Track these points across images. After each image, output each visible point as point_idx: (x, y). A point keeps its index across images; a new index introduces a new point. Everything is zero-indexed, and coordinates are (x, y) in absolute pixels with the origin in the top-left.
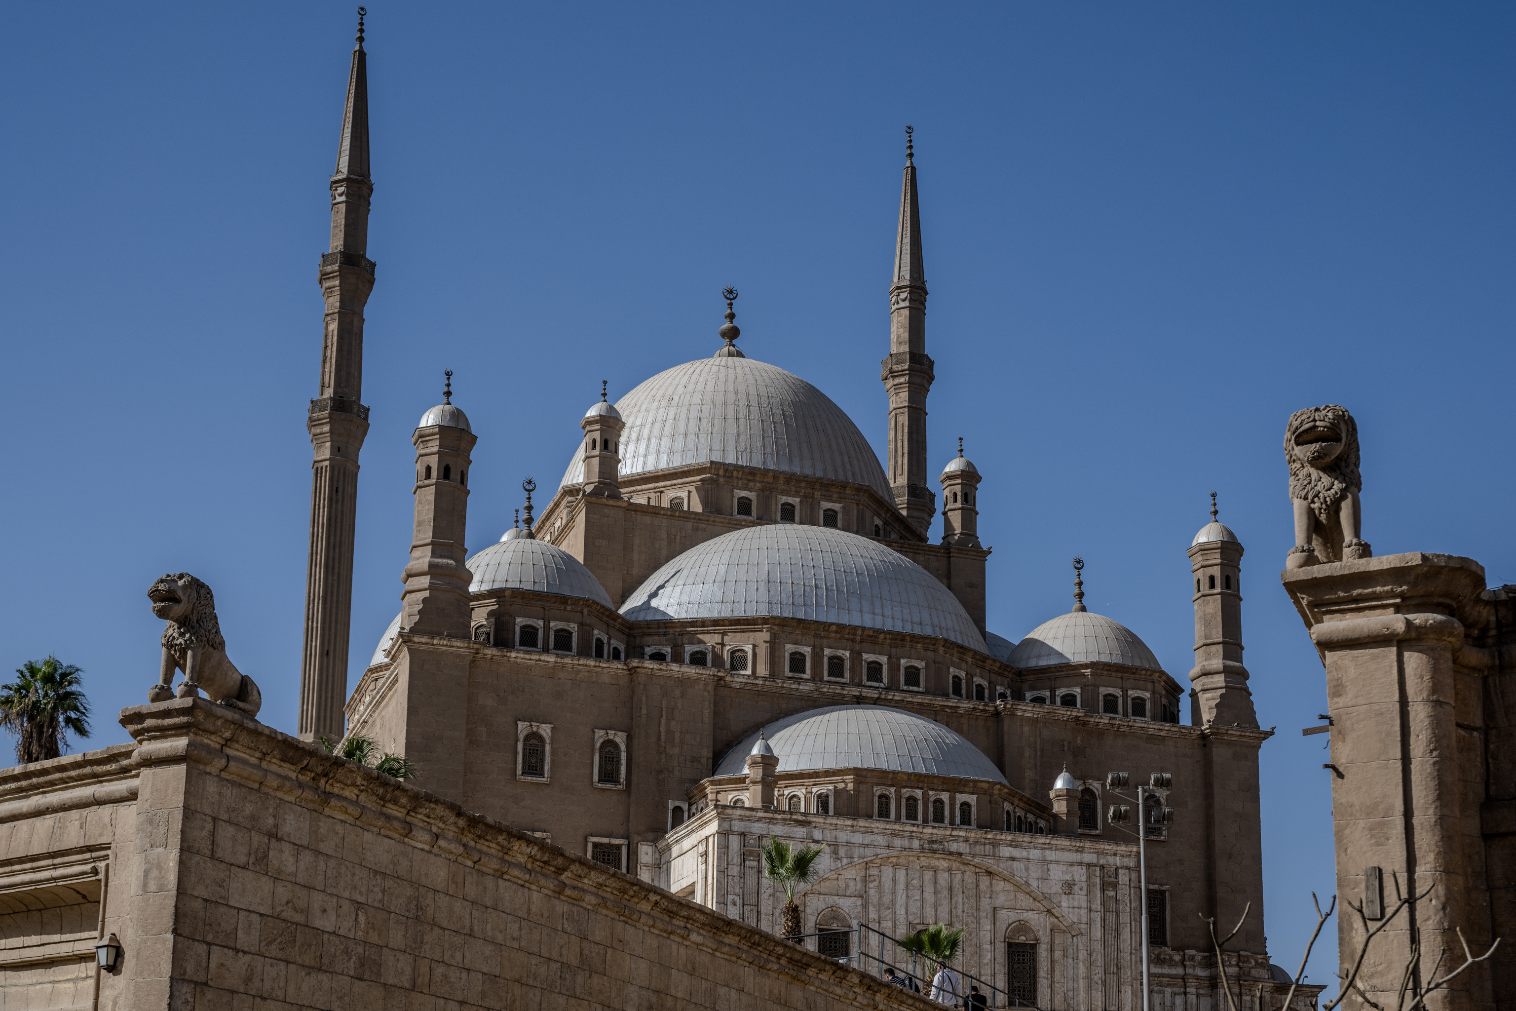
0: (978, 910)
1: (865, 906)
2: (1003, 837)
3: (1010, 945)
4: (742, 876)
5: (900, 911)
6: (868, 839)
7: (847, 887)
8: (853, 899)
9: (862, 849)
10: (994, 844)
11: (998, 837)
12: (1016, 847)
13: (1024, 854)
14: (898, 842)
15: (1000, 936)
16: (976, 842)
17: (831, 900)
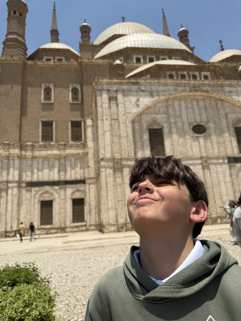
0: (219, 114)
1: (168, 117)
2: (225, 83)
3: (236, 128)
4: (110, 107)
5: (185, 118)
6: (166, 88)
7: (159, 110)
8: (163, 115)
9: (164, 93)
10: (222, 86)
11: (223, 83)
12: (231, 87)
13: (235, 89)
14: (179, 88)
15: (231, 125)
16: (214, 86)
17: (153, 116)
